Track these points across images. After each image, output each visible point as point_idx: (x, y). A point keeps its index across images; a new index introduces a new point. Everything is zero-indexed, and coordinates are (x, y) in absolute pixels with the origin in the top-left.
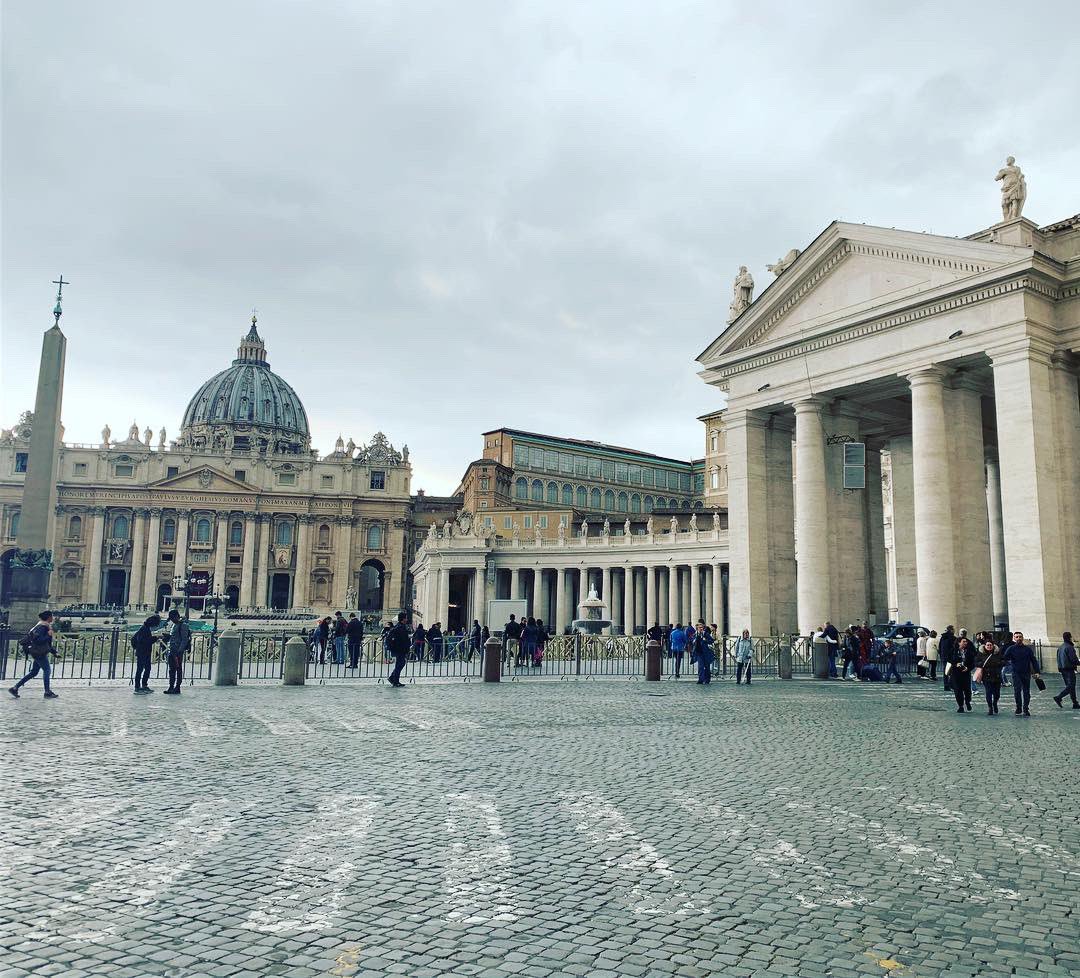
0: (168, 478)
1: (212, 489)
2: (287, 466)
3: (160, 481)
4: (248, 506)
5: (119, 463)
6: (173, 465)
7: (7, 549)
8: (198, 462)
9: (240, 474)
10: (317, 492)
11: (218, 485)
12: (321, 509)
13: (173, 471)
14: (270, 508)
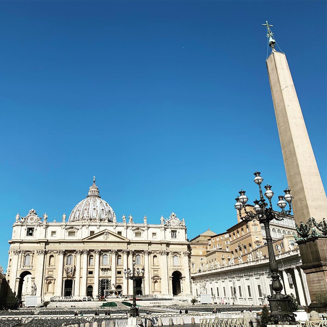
0: (91, 236)
1: (108, 240)
2: (138, 229)
3: (87, 237)
4: (124, 247)
5: (70, 230)
6: (92, 230)
7: (24, 271)
8: (102, 228)
9: (120, 233)
10: (151, 240)
11: (111, 238)
12: (153, 248)
13: (92, 233)
14: (132, 248)
